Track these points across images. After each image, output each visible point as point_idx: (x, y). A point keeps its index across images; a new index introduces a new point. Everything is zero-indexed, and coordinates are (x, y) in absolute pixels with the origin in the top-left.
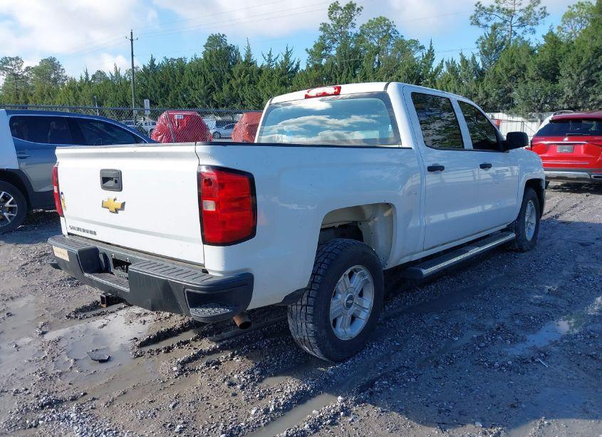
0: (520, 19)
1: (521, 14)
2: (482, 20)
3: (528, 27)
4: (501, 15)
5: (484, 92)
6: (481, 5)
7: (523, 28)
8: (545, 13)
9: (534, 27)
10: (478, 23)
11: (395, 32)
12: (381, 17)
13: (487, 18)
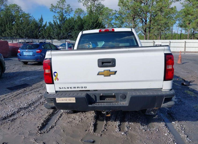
0: (65, 11)
1: (65, 10)
2: (54, 10)
3: (68, 14)
4: (60, 9)
5: (63, 33)
6: (53, 5)
7: (66, 14)
8: (72, 10)
9: (70, 14)
10: (52, 11)
11: (21, 10)
12: (15, 4)
13: (55, 10)
